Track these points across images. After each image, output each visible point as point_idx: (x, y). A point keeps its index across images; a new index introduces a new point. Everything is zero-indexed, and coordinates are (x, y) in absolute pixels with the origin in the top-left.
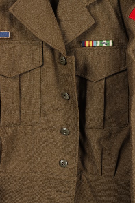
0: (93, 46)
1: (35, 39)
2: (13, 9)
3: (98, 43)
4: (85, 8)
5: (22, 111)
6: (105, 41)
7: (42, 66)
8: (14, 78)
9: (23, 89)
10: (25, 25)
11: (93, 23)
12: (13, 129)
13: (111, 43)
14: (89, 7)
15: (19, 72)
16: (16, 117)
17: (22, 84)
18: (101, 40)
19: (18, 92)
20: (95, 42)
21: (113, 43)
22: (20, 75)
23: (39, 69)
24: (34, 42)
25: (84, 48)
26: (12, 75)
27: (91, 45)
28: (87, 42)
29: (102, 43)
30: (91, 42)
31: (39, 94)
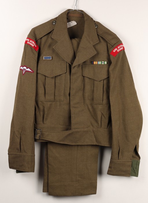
0: (97, 64)
1: (63, 60)
2: (55, 47)
3: (100, 63)
4: (92, 46)
5: (55, 95)
6: (103, 62)
7: (66, 73)
8: (52, 78)
9: (56, 84)
10: (60, 54)
11: (96, 53)
12: (50, 103)
13: (106, 63)
14: (94, 46)
15: (55, 75)
16: (53, 97)
17: (56, 81)
18: (101, 61)
19: (54, 85)
20: (98, 62)
21: (107, 62)
22: (55, 77)
23: (64, 74)
24: (62, 62)
25: (93, 65)
26: (51, 77)
27: (96, 64)
28: (94, 62)
29: (102, 63)
30: (96, 62)
31: (64, 86)
